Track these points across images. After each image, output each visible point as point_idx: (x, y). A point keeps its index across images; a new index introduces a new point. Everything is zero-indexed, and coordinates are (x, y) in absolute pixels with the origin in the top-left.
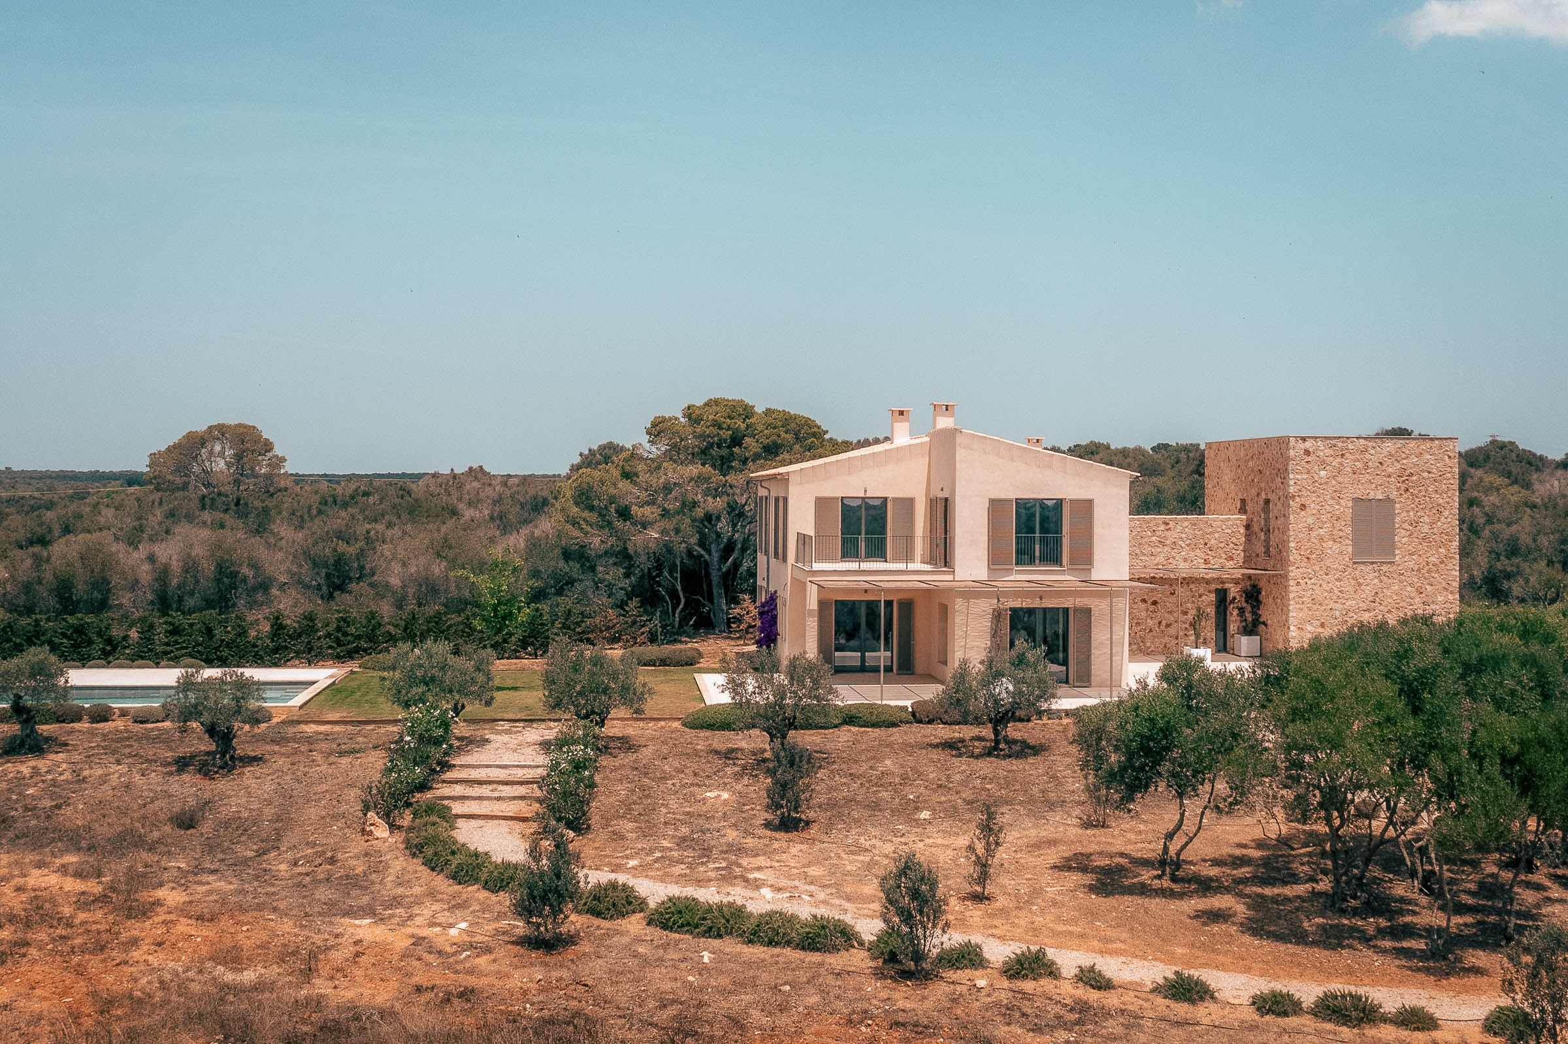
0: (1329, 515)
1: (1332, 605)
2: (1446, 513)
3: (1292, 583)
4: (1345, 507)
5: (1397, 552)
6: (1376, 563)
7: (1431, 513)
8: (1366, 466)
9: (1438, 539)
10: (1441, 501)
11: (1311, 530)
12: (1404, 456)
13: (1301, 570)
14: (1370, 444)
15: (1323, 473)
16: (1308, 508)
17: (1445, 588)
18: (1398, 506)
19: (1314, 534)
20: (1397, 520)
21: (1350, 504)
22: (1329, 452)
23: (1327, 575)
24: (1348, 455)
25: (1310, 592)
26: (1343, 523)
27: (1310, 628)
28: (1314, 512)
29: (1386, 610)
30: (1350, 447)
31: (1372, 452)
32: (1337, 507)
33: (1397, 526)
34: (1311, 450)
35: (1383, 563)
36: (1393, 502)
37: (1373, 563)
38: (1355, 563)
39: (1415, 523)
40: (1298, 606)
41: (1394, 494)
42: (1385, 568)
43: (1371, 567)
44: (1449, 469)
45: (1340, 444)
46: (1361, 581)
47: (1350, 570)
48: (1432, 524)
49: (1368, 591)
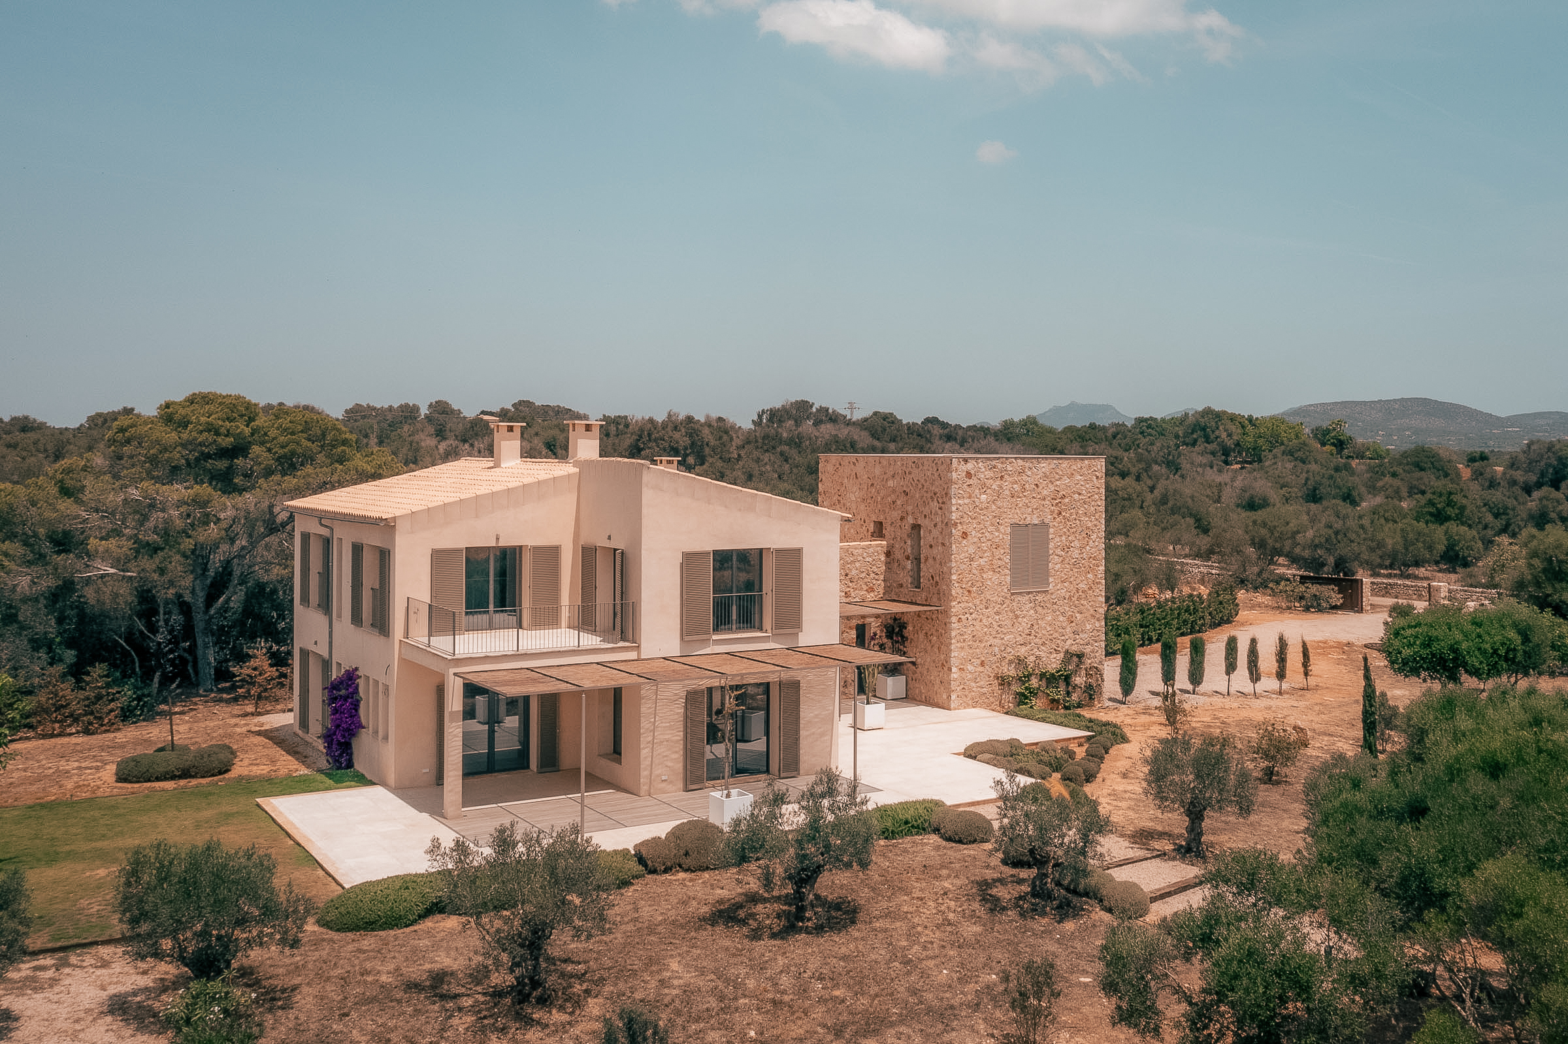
0: (989, 543)
1: (992, 641)
2: (1094, 537)
3: (954, 619)
4: (1003, 534)
5: (1051, 580)
6: (1032, 592)
7: (1081, 537)
8: (1024, 489)
9: (1087, 564)
10: (1090, 524)
11: (972, 560)
12: (1057, 477)
13: (962, 605)
14: (1027, 465)
15: (984, 497)
16: (969, 538)
17: (1093, 616)
18: (1051, 530)
19: (975, 564)
20: (1051, 545)
21: (1009, 530)
22: (990, 474)
23: (987, 608)
24: (1006, 476)
25: (972, 628)
26: (1002, 551)
27: (970, 668)
28: (976, 540)
29: (1040, 643)
30: (1009, 468)
31: (1029, 473)
32: (997, 534)
33: (1051, 552)
34: (973, 472)
35: (1038, 592)
36: (1047, 526)
37: (1029, 593)
38: (1013, 594)
39: (1067, 548)
40: (959, 645)
41: (1048, 519)
42: (1040, 598)
43: (1027, 597)
44: (1096, 490)
45: (1000, 466)
46: (1018, 613)
47: (1007, 602)
48: (1081, 548)
49: (1024, 624)
